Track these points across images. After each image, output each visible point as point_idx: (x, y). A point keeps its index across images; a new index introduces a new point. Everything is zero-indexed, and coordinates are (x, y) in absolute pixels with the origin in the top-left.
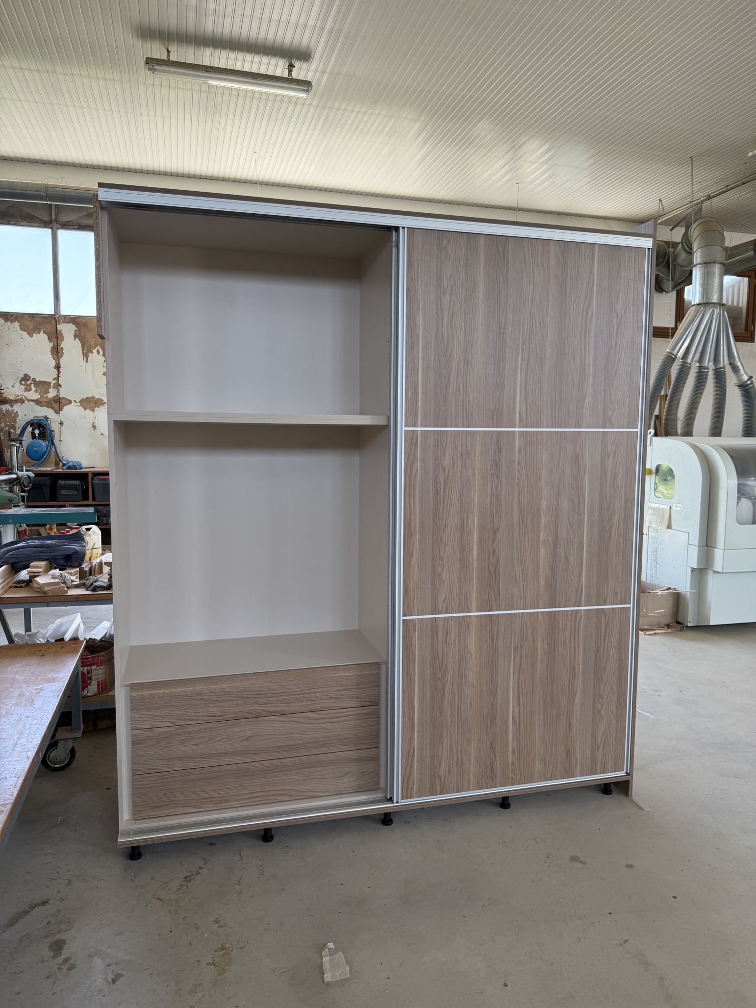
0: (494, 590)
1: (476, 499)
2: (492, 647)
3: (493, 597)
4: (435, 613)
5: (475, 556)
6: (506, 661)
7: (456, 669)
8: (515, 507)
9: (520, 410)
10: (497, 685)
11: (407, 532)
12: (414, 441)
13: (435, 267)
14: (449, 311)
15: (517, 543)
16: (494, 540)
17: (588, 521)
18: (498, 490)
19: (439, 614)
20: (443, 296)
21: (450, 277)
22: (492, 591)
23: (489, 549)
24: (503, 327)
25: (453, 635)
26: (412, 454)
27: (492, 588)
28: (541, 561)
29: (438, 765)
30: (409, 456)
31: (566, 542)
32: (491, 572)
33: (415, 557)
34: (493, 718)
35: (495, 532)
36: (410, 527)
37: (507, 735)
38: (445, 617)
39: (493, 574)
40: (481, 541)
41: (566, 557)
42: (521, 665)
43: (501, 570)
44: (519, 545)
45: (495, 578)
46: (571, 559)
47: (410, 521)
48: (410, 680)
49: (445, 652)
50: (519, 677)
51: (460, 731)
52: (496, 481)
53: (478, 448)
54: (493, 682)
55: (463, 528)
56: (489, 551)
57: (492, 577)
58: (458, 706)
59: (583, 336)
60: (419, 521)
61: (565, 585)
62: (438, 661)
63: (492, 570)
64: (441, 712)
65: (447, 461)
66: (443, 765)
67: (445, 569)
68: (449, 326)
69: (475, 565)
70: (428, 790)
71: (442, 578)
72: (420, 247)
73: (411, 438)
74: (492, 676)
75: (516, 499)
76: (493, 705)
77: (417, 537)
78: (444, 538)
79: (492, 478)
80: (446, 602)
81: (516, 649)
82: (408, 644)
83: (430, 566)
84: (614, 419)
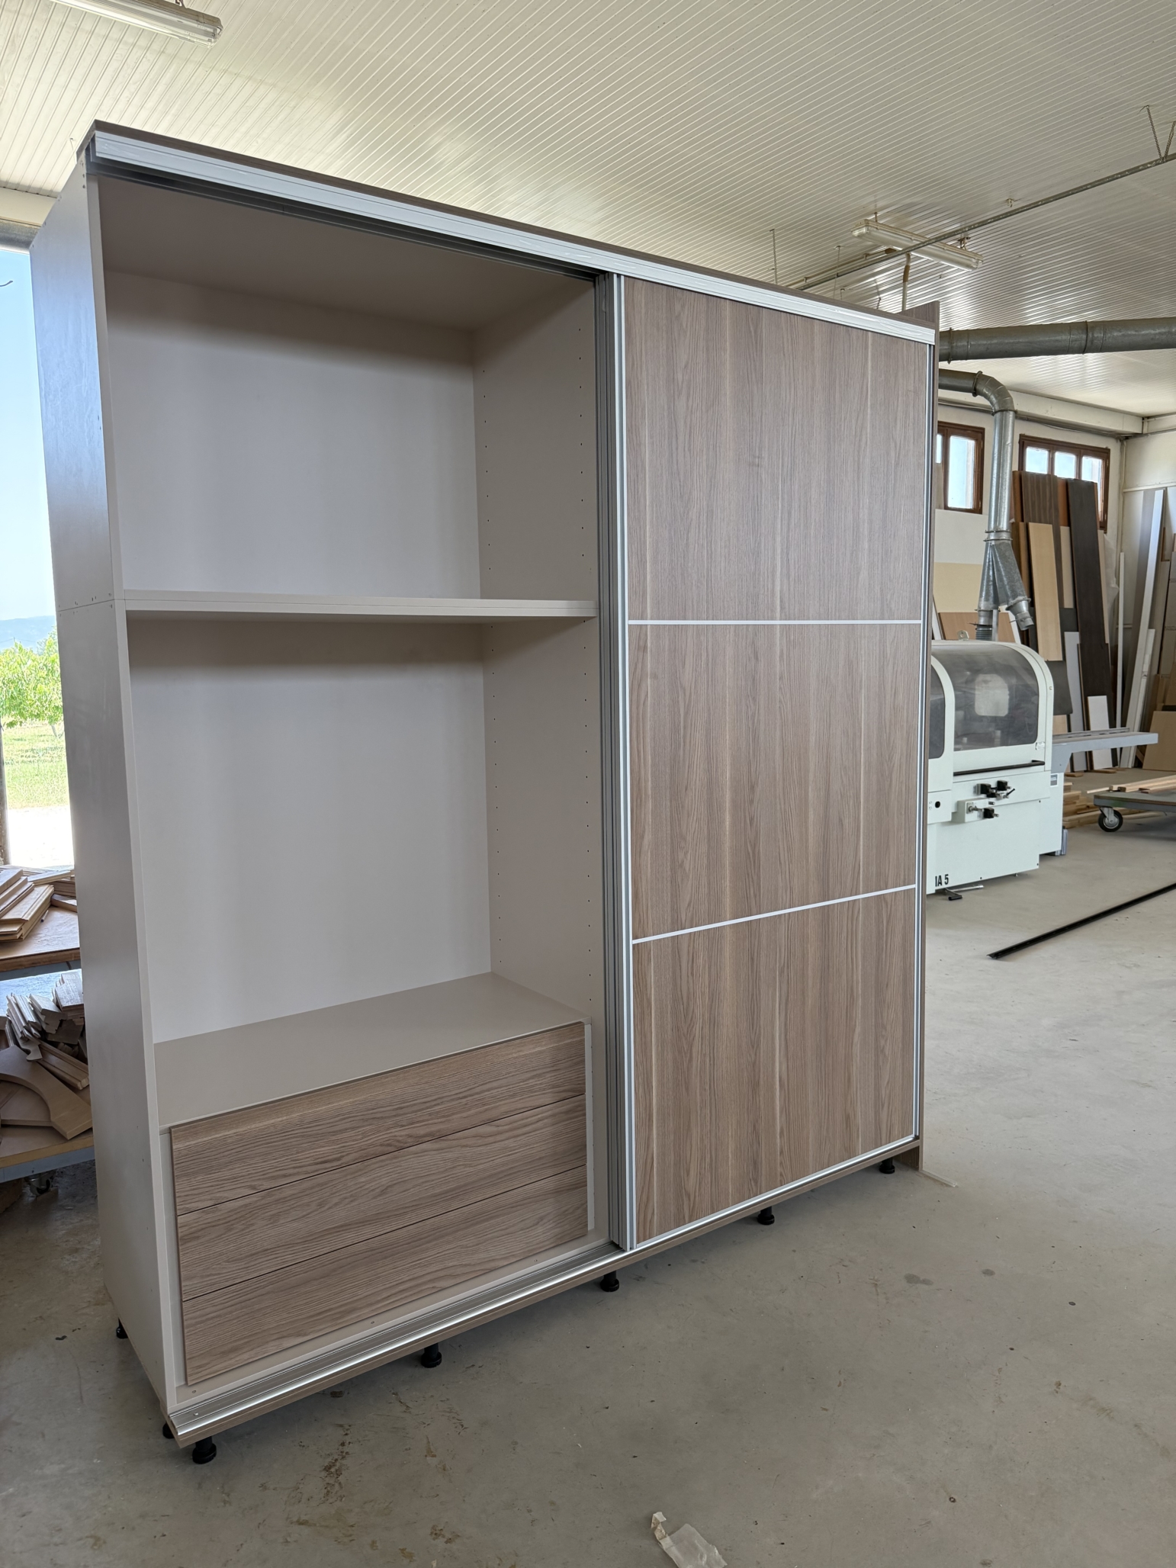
0: (753, 881)
1: (728, 737)
2: (752, 973)
3: (752, 892)
4: (676, 929)
5: (727, 829)
6: (770, 993)
7: (707, 1016)
8: (777, 747)
9: (781, 592)
10: (760, 1031)
11: (635, 800)
12: (642, 643)
13: (665, 347)
14: (685, 422)
15: (780, 804)
16: (752, 802)
17: (865, 763)
18: (756, 721)
19: (682, 929)
20: (676, 397)
21: (686, 366)
22: (751, 883)
23: (745, 817)
24: (757, 455)
25: (701, 961)
26: (640, 666)
27: (751, 879)
28: (811, 829)
29: (685, 1175)
30: (635, 669)
31: (839, 797)
32: (749, 854)
33: (648, 837)
34: (755, 1085)
35: (752, 788)
36: (639, 790)
37: (774, 1109)
38: (690, 933)
39: (751, 855)
40: (734, 805)
41: (841, 820)
42: (788, 996)
43: (761, 851)
44: (783, 806)
45: (754, 862)
46: (846, 822)
47: (639, 779)
48: (645, 1043)
49: (692, 990)
50: (786, 1015)
51: (713, 1113)
52: (752, 705)
53: (729, 653)
54: (755, 1028)
55: (712, 785)
56: (745, 821)
57: (750, 862)
58: (710, 1075)
59: (856, 474)
60: (652, 777)
61: (839, 864)
62: (682, 1006)
63: (750, 850)
64: (687, 1089)
65: (687, 676)
66: (692, 1173)
67: (689, 855)
68: (686, 449)
69: (728, 844)
70: (672, 1218)
71: (685, 870)
72: (643, 311)
73: (638, 639)
74: (753, 1019)
75: (778, 733)
76: (754, 1063)
77: (650, 805)
78: (687, 802)
79: (748, 702)
80: (691, 909)
81: (782, 972)
82: (641, 984)
83: (669, 852)
84: (893, 607)
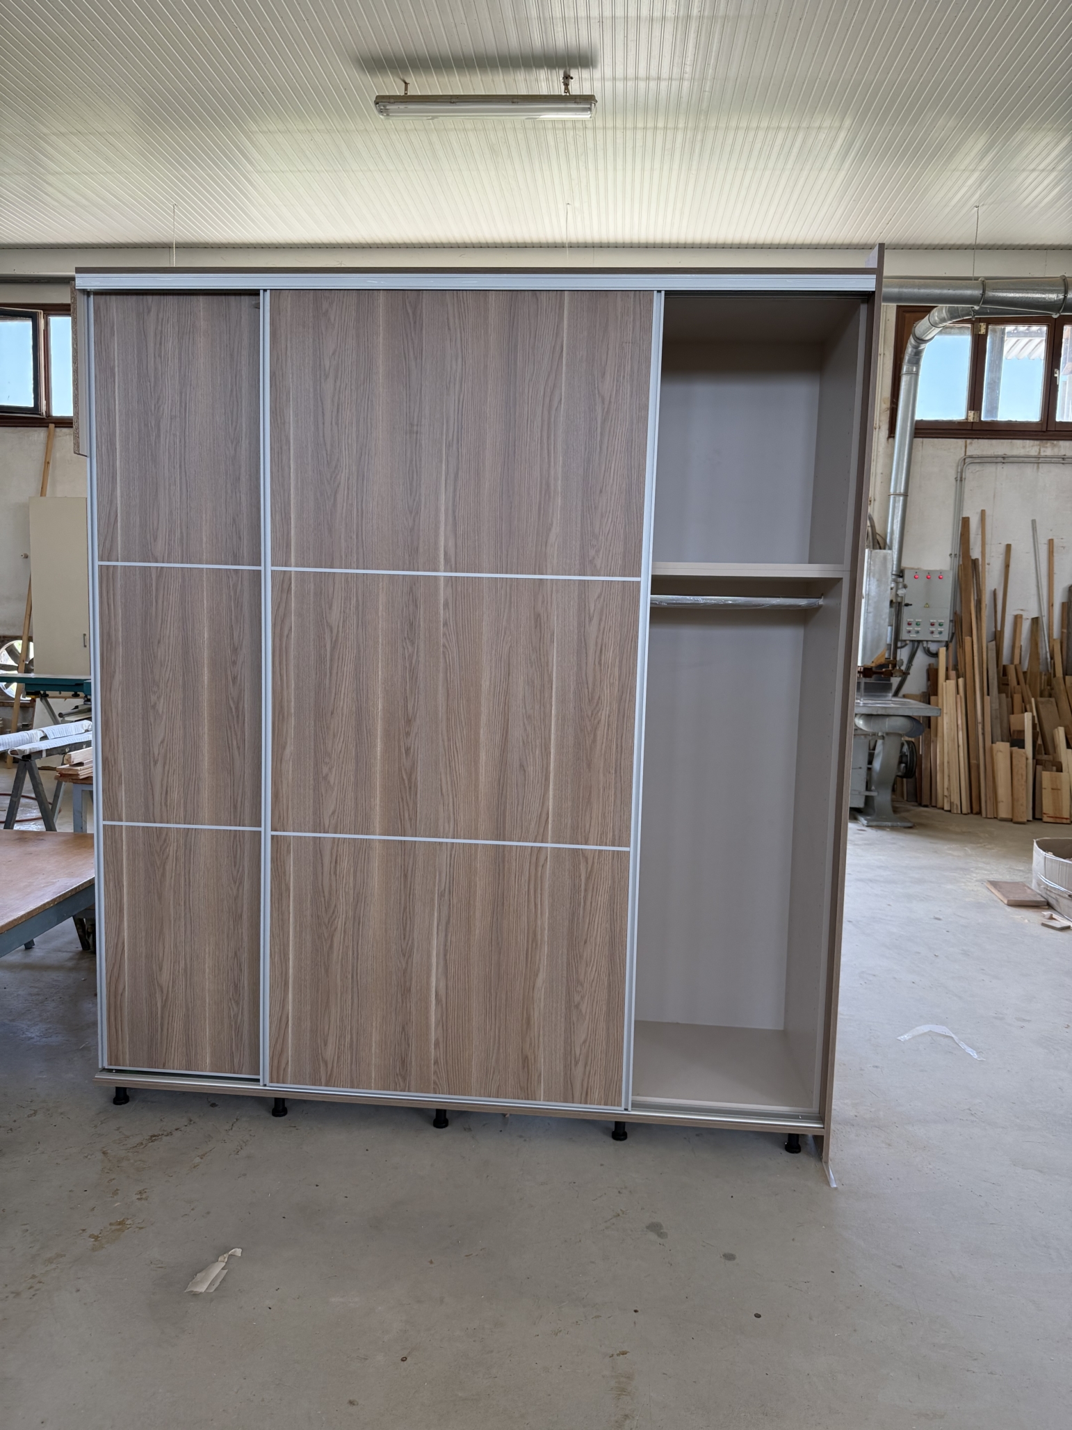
0: (408, 806)
1: (380, 673)
2: (405, 887)
3: (407, 815)
4: (318, 830)
5: (379, 754)
6: (427, 911)
7: (351, 914)
8: (440, 688)
9: (445, 547)
10: (413, 943)
11: (277, 715)
12: (286, 586)
13: (311, 340)
14: (333, 401)
15: (443, 741)
16: (408, 734)
17: (557, 716)
18: (414, 662)
19: (324, 833)
20: (323, 380)
21: (334, 354)
22: (405, 807)
23: (400, 747)
24: (416, 423)
25: (345, 864)
26: (283, 605)
27: (405, 803)
28: (482, 770)
29: (323, 1045)
30: (279, 607)
31: (521, 744)
32: (403, 780)
33: (290, 749)
34: (406, 991)
35: (409, 722)
36: (282, 707)
37: (427, 1018)
38: (334, 838)
39: (406, 782)
40: (387, 734)
41: (522, 766)
42: (449, 917)
43: (419, 778)
44: (446, 744)
45: (410, 788)
46: (530, 769)
47: (282, 699)
48: (282, 920)
49: (334, 887)
50: (446, 936)
51: (356, 1001)
52: (410, 647)
53: (382, 599)
54: (407, 938)
55: (361, 715)
56: (400, 750)
57: (405, 787)
58: (353, 967)
59: (545, 434)
60: (295, 698)
61: (520, 808)
62: (323, 899)
63: (405, 777)
64: (327, 971)
65: (335, 616)
66: (330, 1046)
67: (334, 770)
68: (334, 422)
69: (378, 767)
70: (308, 1076)
71: (329, 782)
72: (289, 314)
73: (282, 583)
74: (405, 929)
75: (441, 675)
76: (405, 971)
77: (293, 721)
78: (332, 725)
79: (404, 644)
80: (336, 817)
81: (441, 895)
82: (280, 870)
83: (312, 764)
84: (598, 562)
